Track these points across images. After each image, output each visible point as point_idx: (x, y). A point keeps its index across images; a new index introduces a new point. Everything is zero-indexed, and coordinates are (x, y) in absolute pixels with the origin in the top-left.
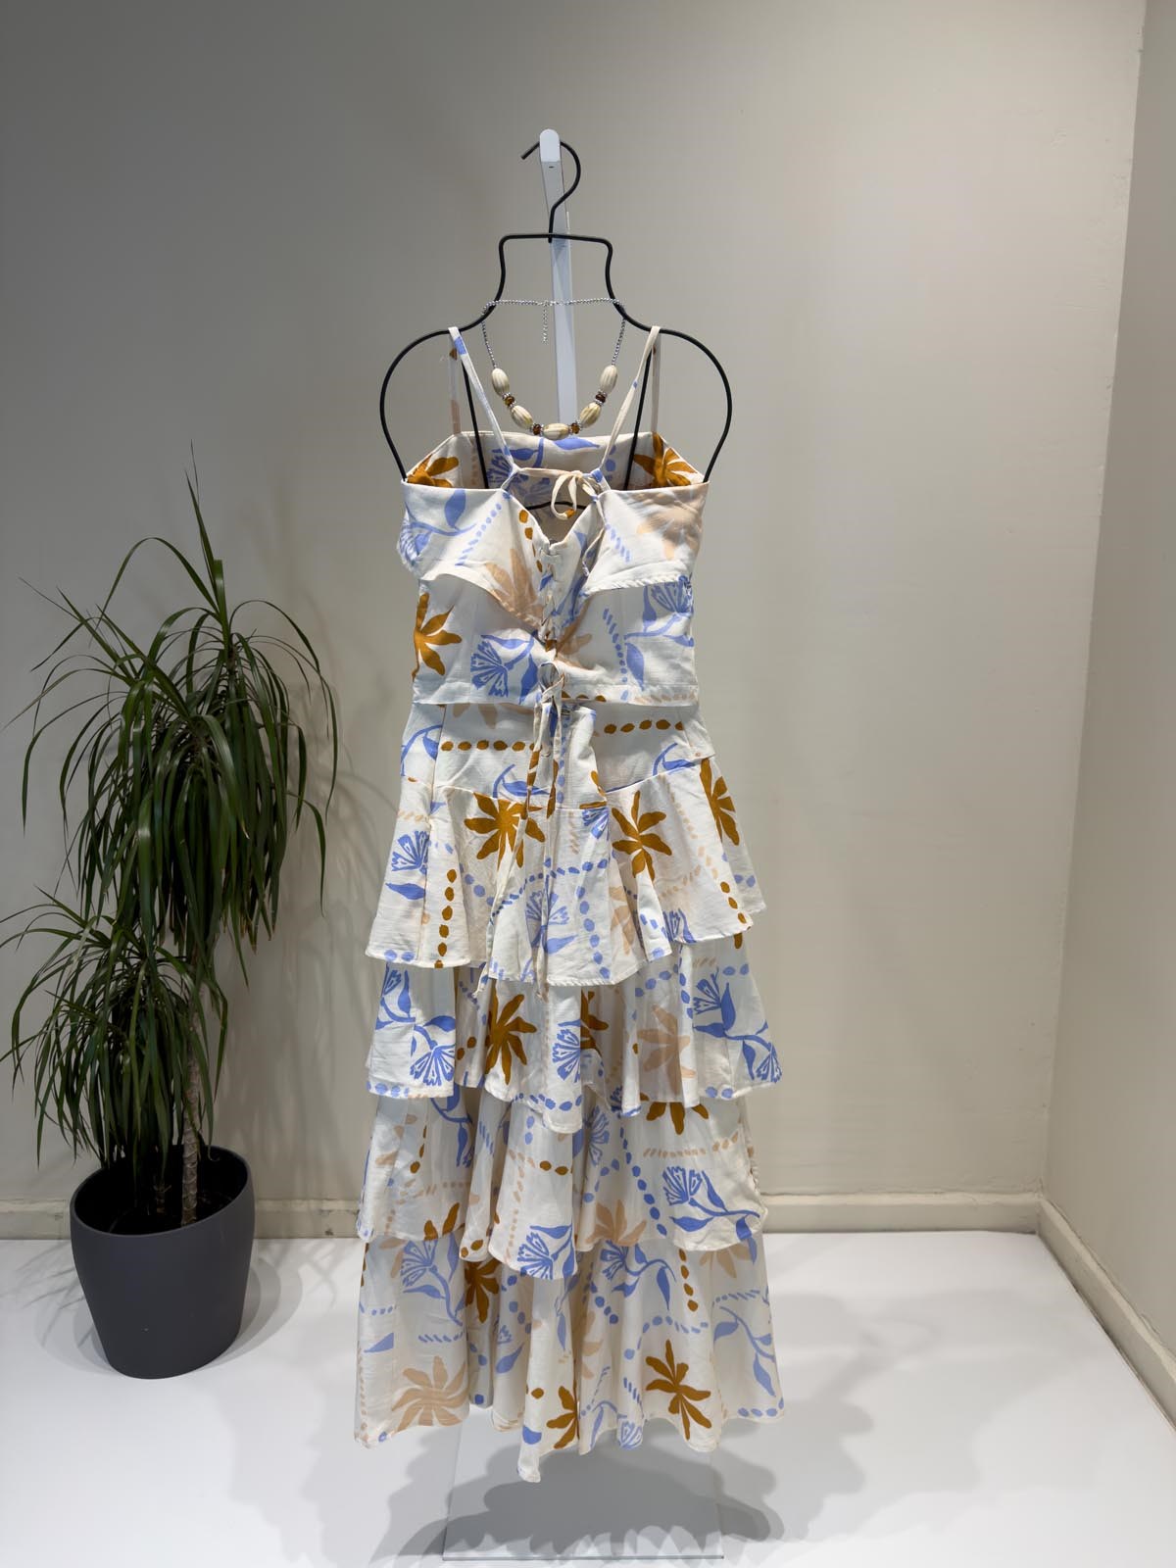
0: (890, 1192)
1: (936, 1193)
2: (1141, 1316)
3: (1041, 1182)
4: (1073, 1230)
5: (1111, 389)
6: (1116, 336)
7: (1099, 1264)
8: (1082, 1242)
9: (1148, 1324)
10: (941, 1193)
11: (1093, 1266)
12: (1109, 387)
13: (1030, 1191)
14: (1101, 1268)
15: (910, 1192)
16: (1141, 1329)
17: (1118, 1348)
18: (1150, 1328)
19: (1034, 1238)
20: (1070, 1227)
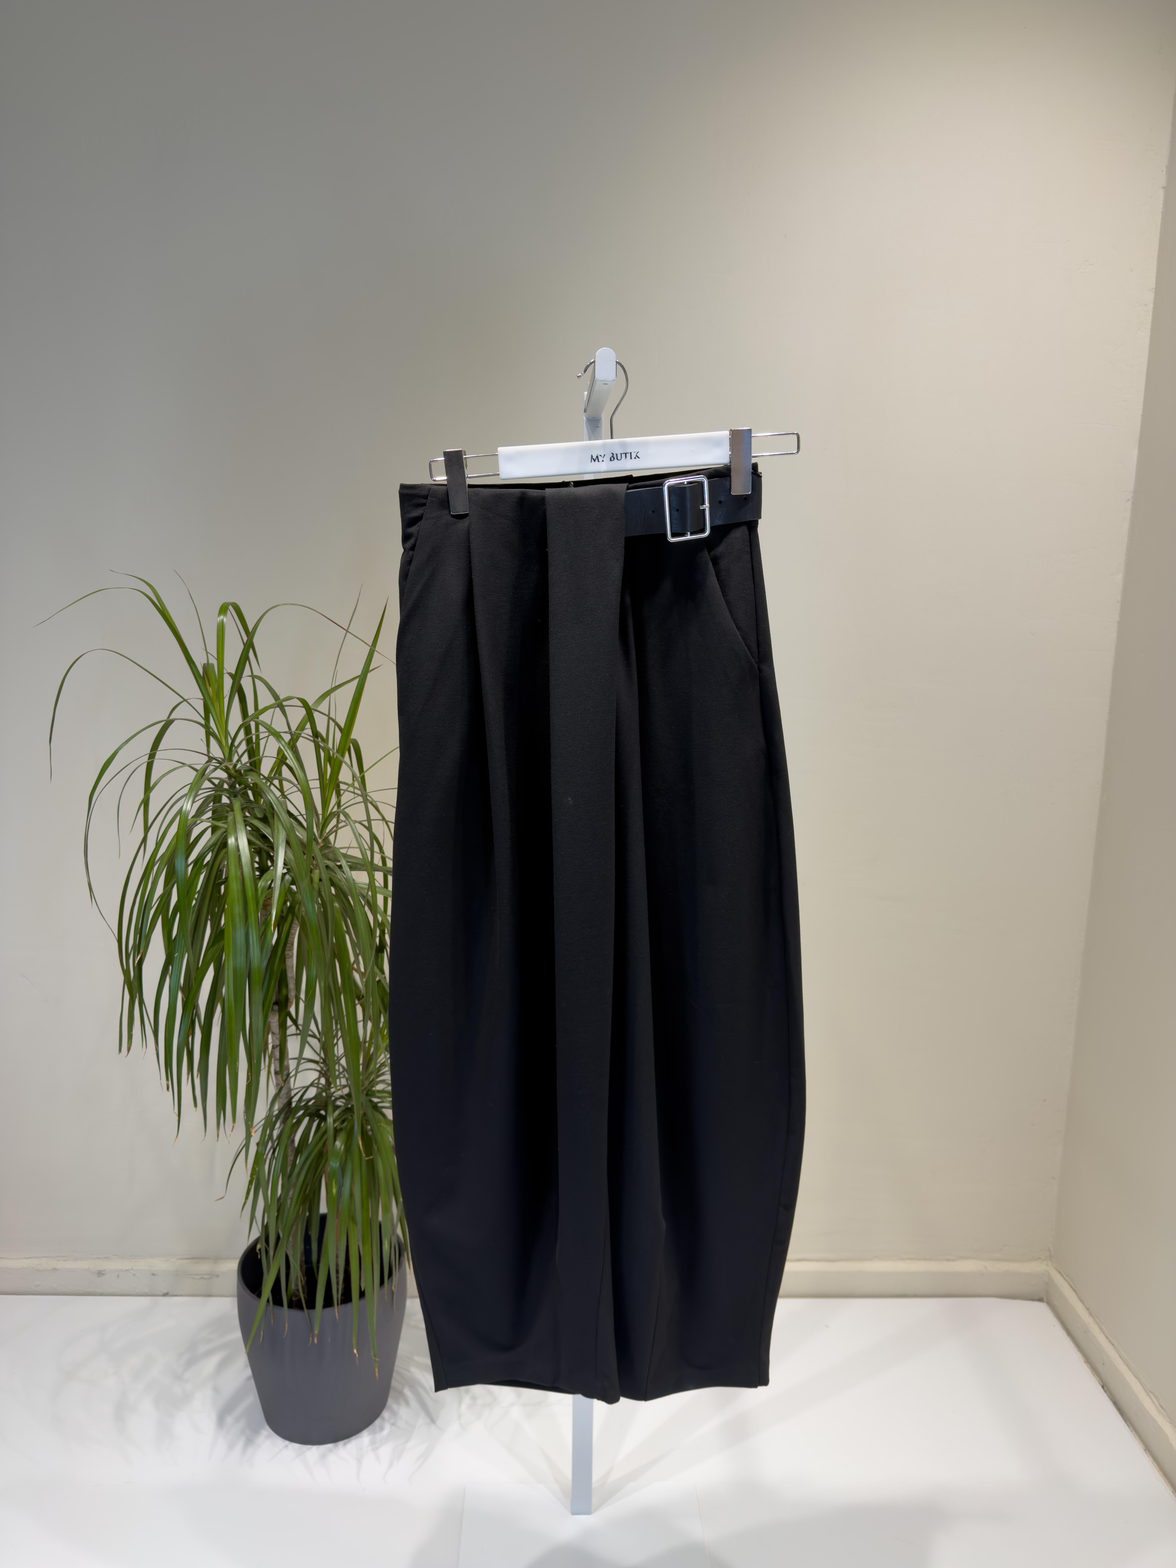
0: (904, 1259)
1: (948, 1260)
2: (1148, 1392)
3: (1050, 1251)
4: (1082, 1301)
5: (1129, 503)
6: (1136, 452)
7: (1107, 1338)
8: (1090, 1313)
9: (1155, 1400)
10: (953, 1260)
11: (1101, 1338)
12: (1129, 500)
13: (1039, 1258)
14: (1110, 1341)
15: (925, 1259)
16: (1149, 1405)
17: (1125, 1421)
18: (1157, 1404)
19: (1042, 1307)
20: (1079, 1297)
